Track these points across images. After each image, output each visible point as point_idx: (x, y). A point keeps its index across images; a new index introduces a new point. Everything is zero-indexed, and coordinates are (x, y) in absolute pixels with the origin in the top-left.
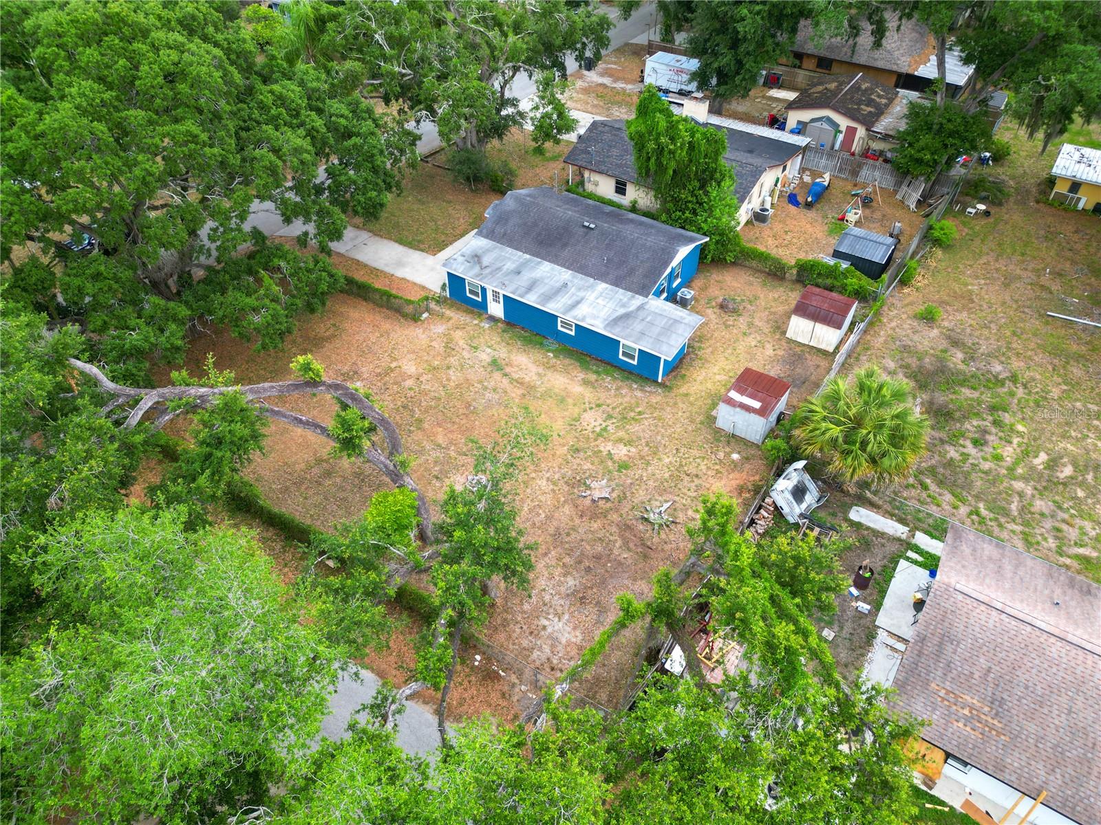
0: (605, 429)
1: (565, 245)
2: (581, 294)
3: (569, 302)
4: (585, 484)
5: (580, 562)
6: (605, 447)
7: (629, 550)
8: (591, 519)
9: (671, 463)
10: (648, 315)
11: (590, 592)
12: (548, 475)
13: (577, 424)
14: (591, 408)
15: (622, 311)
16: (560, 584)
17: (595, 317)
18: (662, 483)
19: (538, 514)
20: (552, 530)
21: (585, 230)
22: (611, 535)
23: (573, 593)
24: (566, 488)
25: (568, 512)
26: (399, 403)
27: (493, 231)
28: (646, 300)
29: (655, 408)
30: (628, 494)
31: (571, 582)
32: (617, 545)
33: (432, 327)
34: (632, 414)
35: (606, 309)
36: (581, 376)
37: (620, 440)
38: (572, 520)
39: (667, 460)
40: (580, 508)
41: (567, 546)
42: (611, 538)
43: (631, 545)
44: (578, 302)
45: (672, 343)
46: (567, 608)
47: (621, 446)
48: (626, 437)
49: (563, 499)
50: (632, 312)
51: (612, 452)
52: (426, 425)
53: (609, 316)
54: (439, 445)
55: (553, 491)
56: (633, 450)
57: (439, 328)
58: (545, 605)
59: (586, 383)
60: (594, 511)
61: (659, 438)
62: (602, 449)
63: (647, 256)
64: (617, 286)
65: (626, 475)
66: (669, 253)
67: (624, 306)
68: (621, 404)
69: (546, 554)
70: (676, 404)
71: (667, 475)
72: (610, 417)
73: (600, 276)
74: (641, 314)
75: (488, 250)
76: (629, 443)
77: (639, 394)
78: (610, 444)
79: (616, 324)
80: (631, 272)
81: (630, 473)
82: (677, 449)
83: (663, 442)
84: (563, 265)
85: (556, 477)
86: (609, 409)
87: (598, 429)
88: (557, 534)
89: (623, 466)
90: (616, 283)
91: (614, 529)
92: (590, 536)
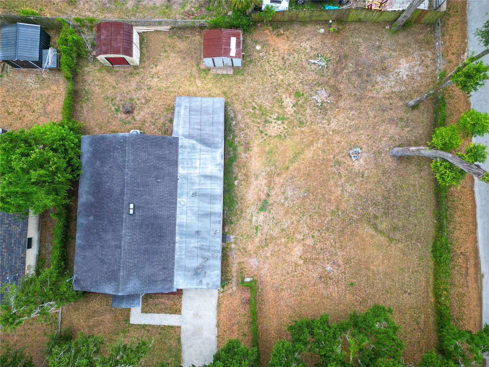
0: (278, 119)
1: (156, 217)
2: (197, 180)
3: (209, 182)
4: (321, 105)
5: (367, 81)
6: (290, 110)
7: (346, 65)
8: (339, 91)
9: (282, 74)
10: (194, 129)
11: (379, 69)
12: (327, 126)
13: (283, 135)
14: (266, 135)
15: (199, 146)
16: (383, 82)
17: (214, 159)
18: (298, 71)
19: (353, 114)
20: (358, 104)
21: (136, 210)
22: (343, 77)
23: (384, 75)
24: (329, 113)
25: (343, 103)
26: (327, 234)
27: (165, 280)
28: (180, 137)
29: (245, 103)
30: (315, 83)
31: (379, 79)
32: (347, 71)
33: (255, 267)
34: (257, 112)
35: (202, 156)
36: (243, 155)
37: (281, 107)
38: (346, 98)
39: (281, 77)
40: (337, 99)
41: (362, 92)
42: (345, 76)
43: (343, 65)
44: (206, 177)
46: (392, 73)
47: (285, 104)
48: (276, 105)
49: (337, 110)
50: (197, 140)
51: (291, 105)
52: (333, 208)
53: (208, 151)
54: (342, 191)
55: (334, 118)
56: (284, 96)
57: (253, 262)
58: (397, 82)
59: (247, 148)
60: (336, 92)
61: (267, 89)
62: (293, 111)
63: (143, 154)
64: (177, 162)
65: (303, 90)
66: (134, 140)
67: (194, 148)
68: (253, 121)
69: (373, 97)
70: (235, 95)
71: (291, 72)
72: (266, 121)
73: (174, 178)
74: (196, 133)
76: (281, 101)
77: (239, 117)
78: (286, 110)
79: (213, 143)
80: (161, 158)
81: (300, 89)
82: (270, 76)
83: (269, 85)
84: (175, 208)
85: (325, 121)
86: (261, 125)
87: (280, 122)
88: (359, 100)
89: (298, 95)
90: (175, 164)
91: (340, 77)
92: (350, 85)
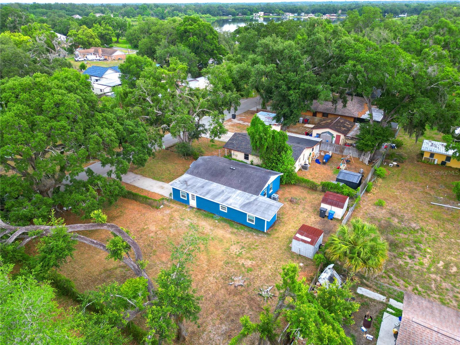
0: (241, 253)
1: (223, 176)
2: (230, 195)
3: (225, 198)
4: (231, 278)
5: (228, 317)
6: (241, 262)
7: (253, 310)
8: (234, 295)
9: (272, 268)
10: (259, 203)
11: (233, 332)
12: (214, 275)
13: (228, 251)
14: (234, 244)
15: (247, 201)
16: (219, 328)
17: (236, 204)
18: (268, 277)
19: (209, 294)
20: (215, 301)
21: (231, 170)
22: (244, 303)
23: (225, 333)
24: (222, 281)
25: (223, 292)
26: (146, 244)
27: (193, 172)
28: (258, 197)
29: (264, 244)
30: (252, 283)
31: (224, 327)
32: (247, 308)
33: (165, 211)
34: (253, 246)
35: (240, 201)
36: (230, 230)
37: (248, 258)
38: (225, 296)
39: (270, 267)
40: (229, 290)
41: (222, 309)
42: (244, 305)
43: (254, 308)
44: (228, 198)
45: (270, 214)
46: (221, 341)
47: (249, 261)
48: (251, 256)
49: (221, 286)
50: (252, 202)
51: (244, 263)
52: (158, 253)
53: (242, 203)
54: (163, 262)
55: (216, 282)
56: (254, 262)
57: (167, 212)
58: (210, 340)
59: (232, 233)
60: (236, 292)
61: (266, 257)
62: (239, 262)
63: (257, 179)
64: (245, 191)
65: (251, 274)
66: (266, 178)
67: (248, 199)
68: (248, 242)
69: (212, 313)
70: (273, 241)
71: (270, 274)
72: (243, 248)
73: (238, 188)
74: (256, 203)
75: (190, 179)
76: (252, 259)
77: (256, 237)
78: (243, 260)
79: (245, 206)
80: (251, 186)
81: (253, 273)
82: (274, 262)
83: (268, 258)
84: (222, 184)
85: (218, 275)
86: (243, 244)
87: (238, 253)
88: (217, 303)
89: (249, 270)
90: (245, 190)
91: (245, 300)
92: (234, 304)
